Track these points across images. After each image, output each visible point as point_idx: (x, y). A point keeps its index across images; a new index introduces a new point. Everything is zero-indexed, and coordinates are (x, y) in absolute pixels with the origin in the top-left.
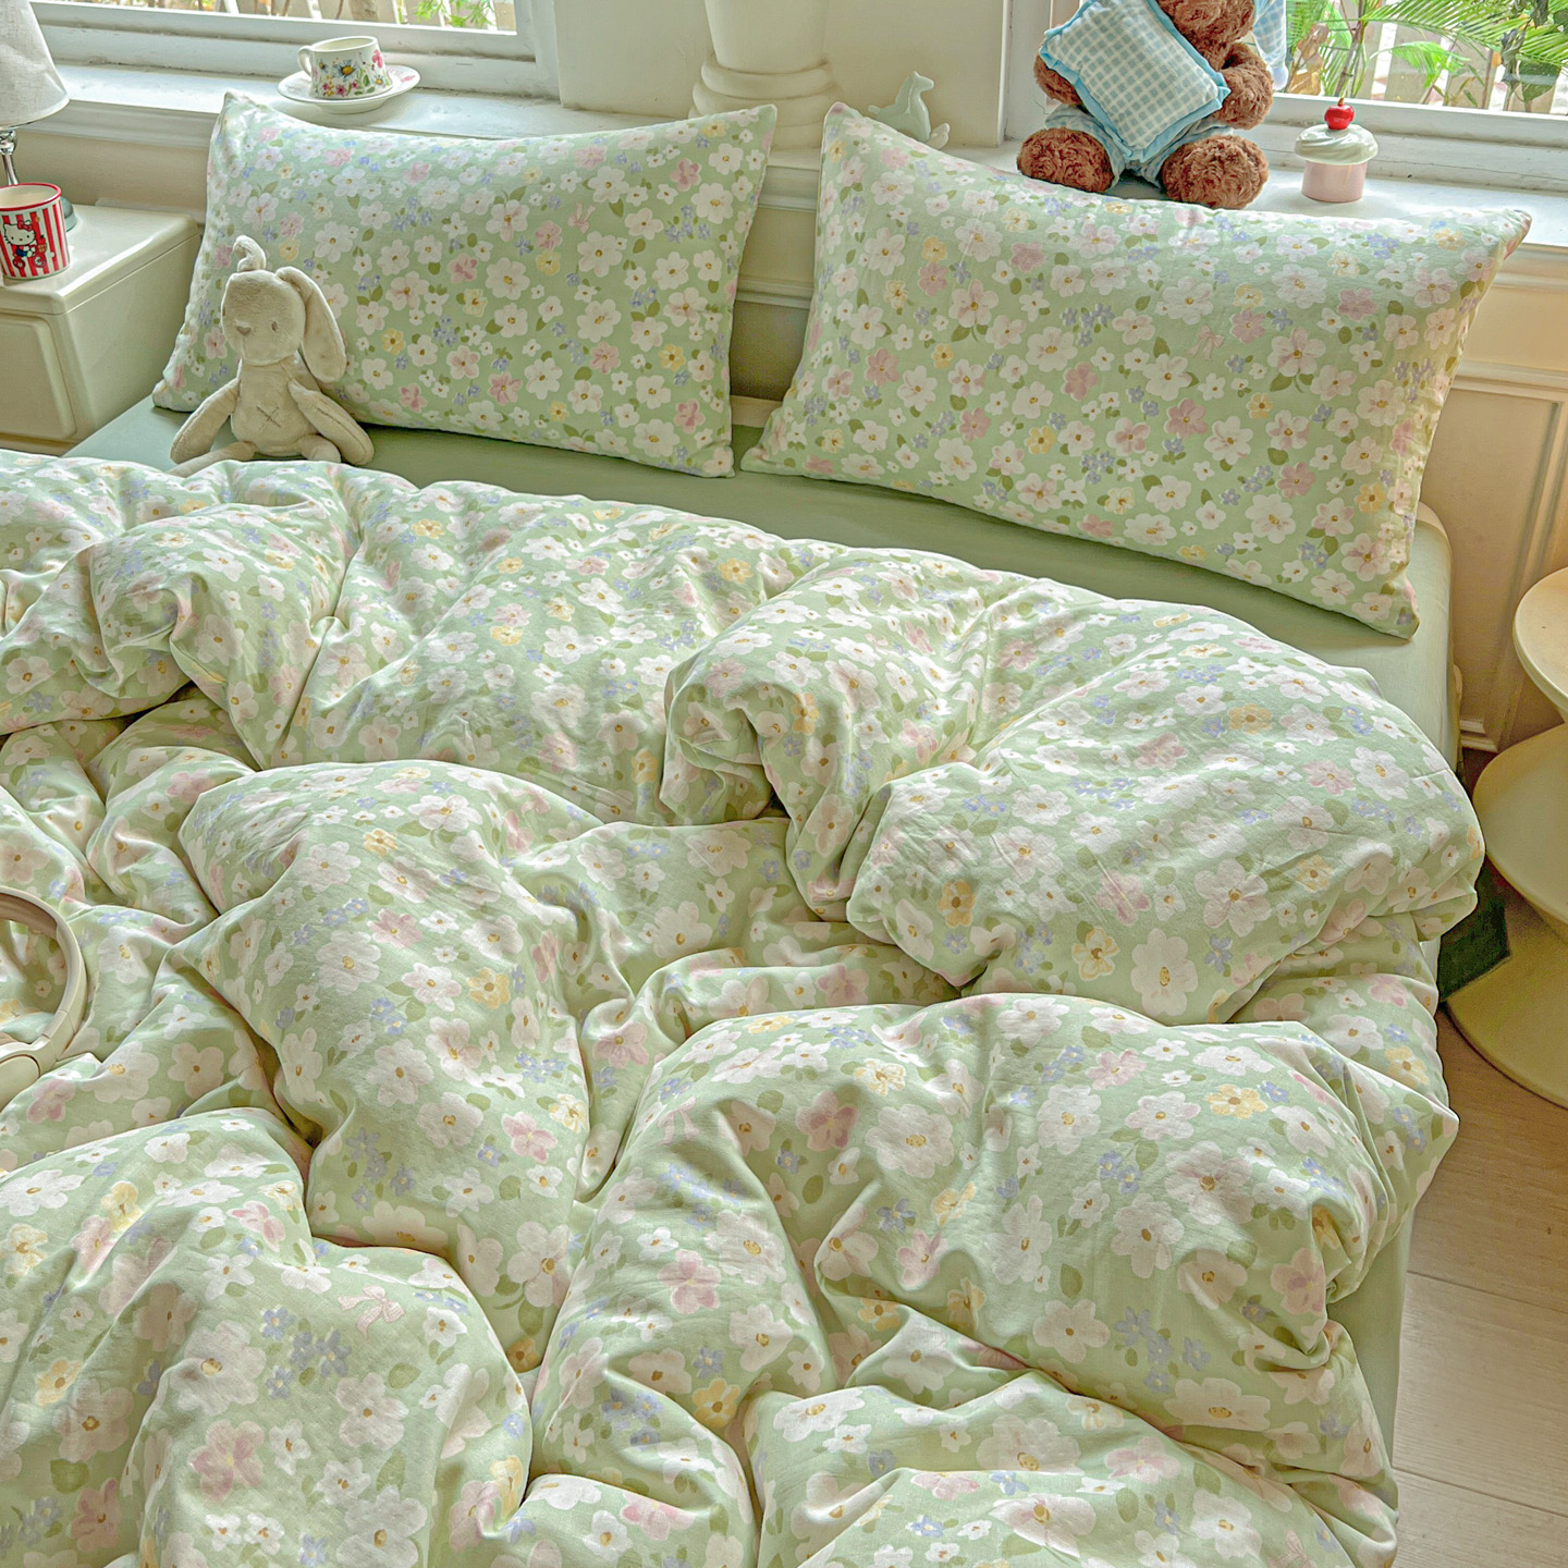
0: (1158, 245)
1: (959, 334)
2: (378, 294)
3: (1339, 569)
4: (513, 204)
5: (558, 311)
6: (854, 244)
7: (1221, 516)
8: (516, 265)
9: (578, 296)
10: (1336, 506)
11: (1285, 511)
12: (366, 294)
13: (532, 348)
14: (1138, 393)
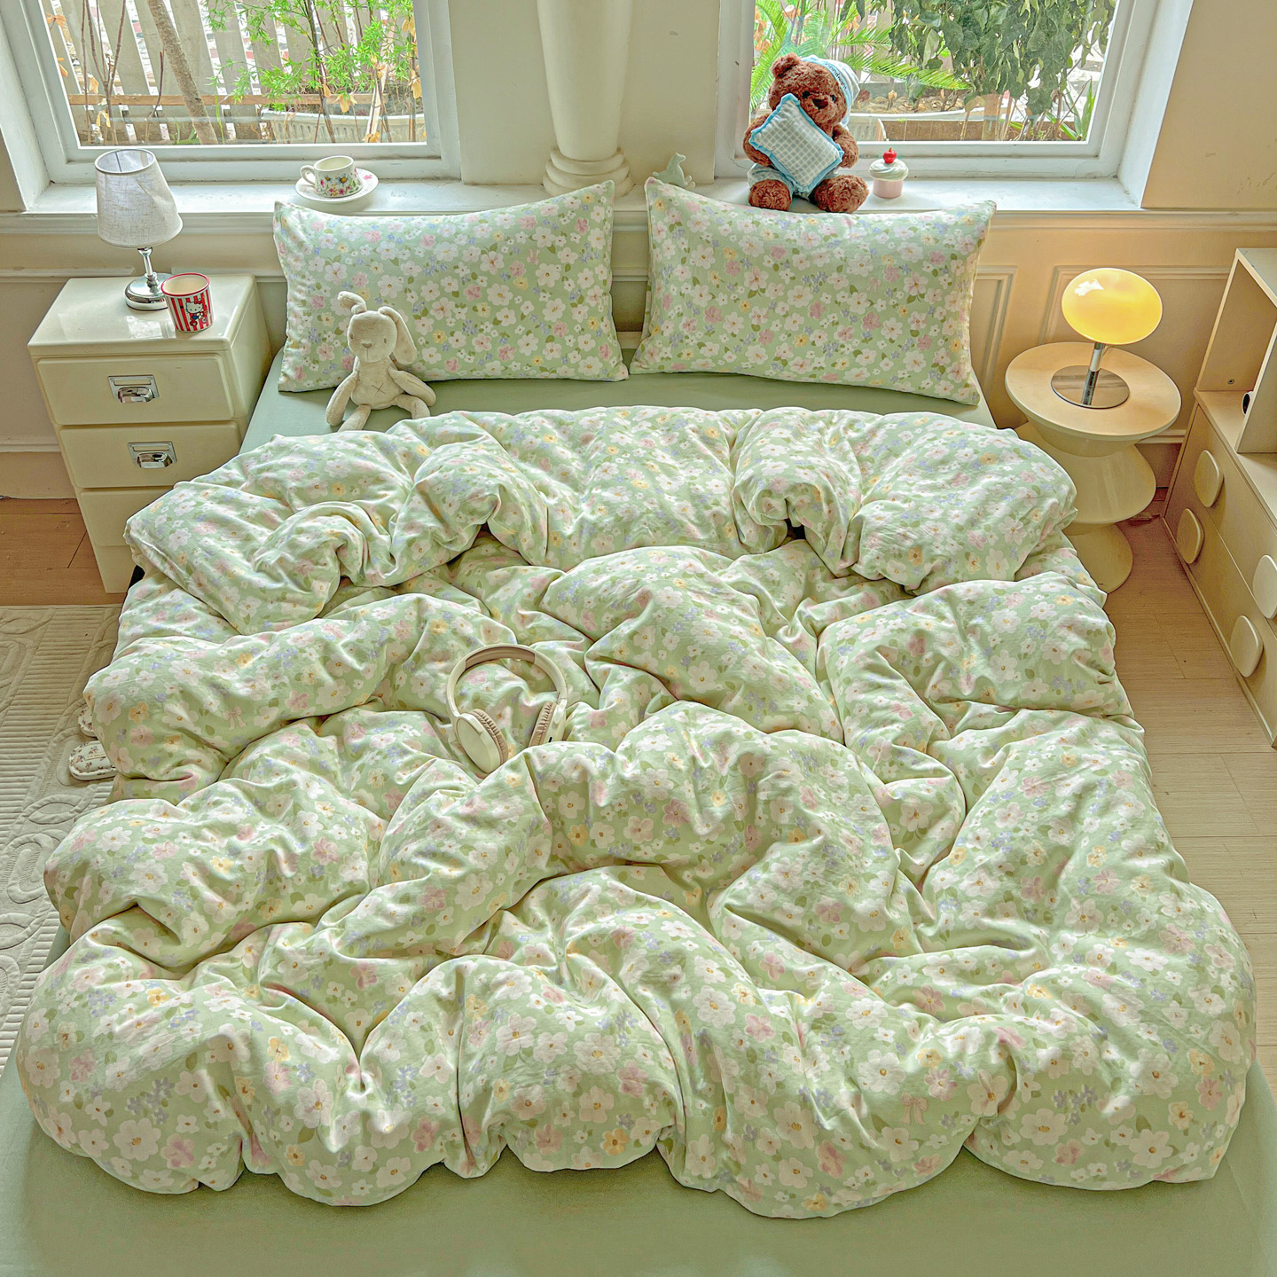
0: (839, 239)
1: (751, 294)
2: (425, 313)
3: (947, 379)
4: (492, 254)
5: (532, 308)
6: (685, 254)
7: (891, 364)
8: (503, 287)
9: (541, 299)
10: (942, 352)
11: (921, 357)
12: (418, 313)
13: (520, 329)
14: (846, 312)
